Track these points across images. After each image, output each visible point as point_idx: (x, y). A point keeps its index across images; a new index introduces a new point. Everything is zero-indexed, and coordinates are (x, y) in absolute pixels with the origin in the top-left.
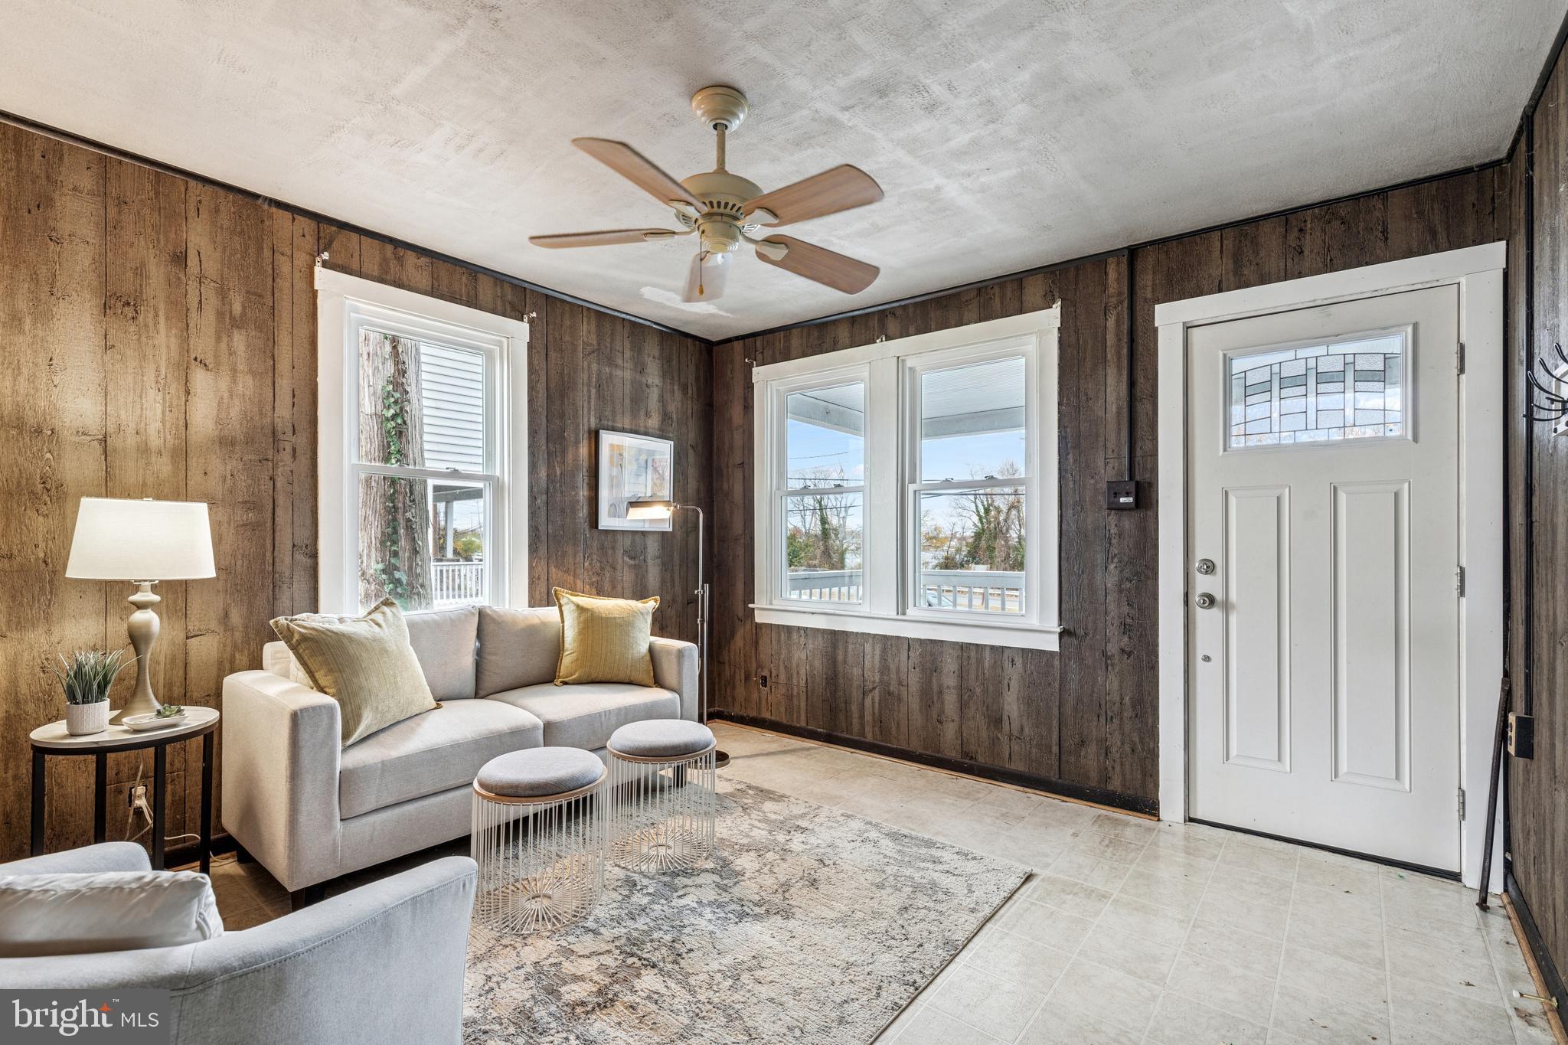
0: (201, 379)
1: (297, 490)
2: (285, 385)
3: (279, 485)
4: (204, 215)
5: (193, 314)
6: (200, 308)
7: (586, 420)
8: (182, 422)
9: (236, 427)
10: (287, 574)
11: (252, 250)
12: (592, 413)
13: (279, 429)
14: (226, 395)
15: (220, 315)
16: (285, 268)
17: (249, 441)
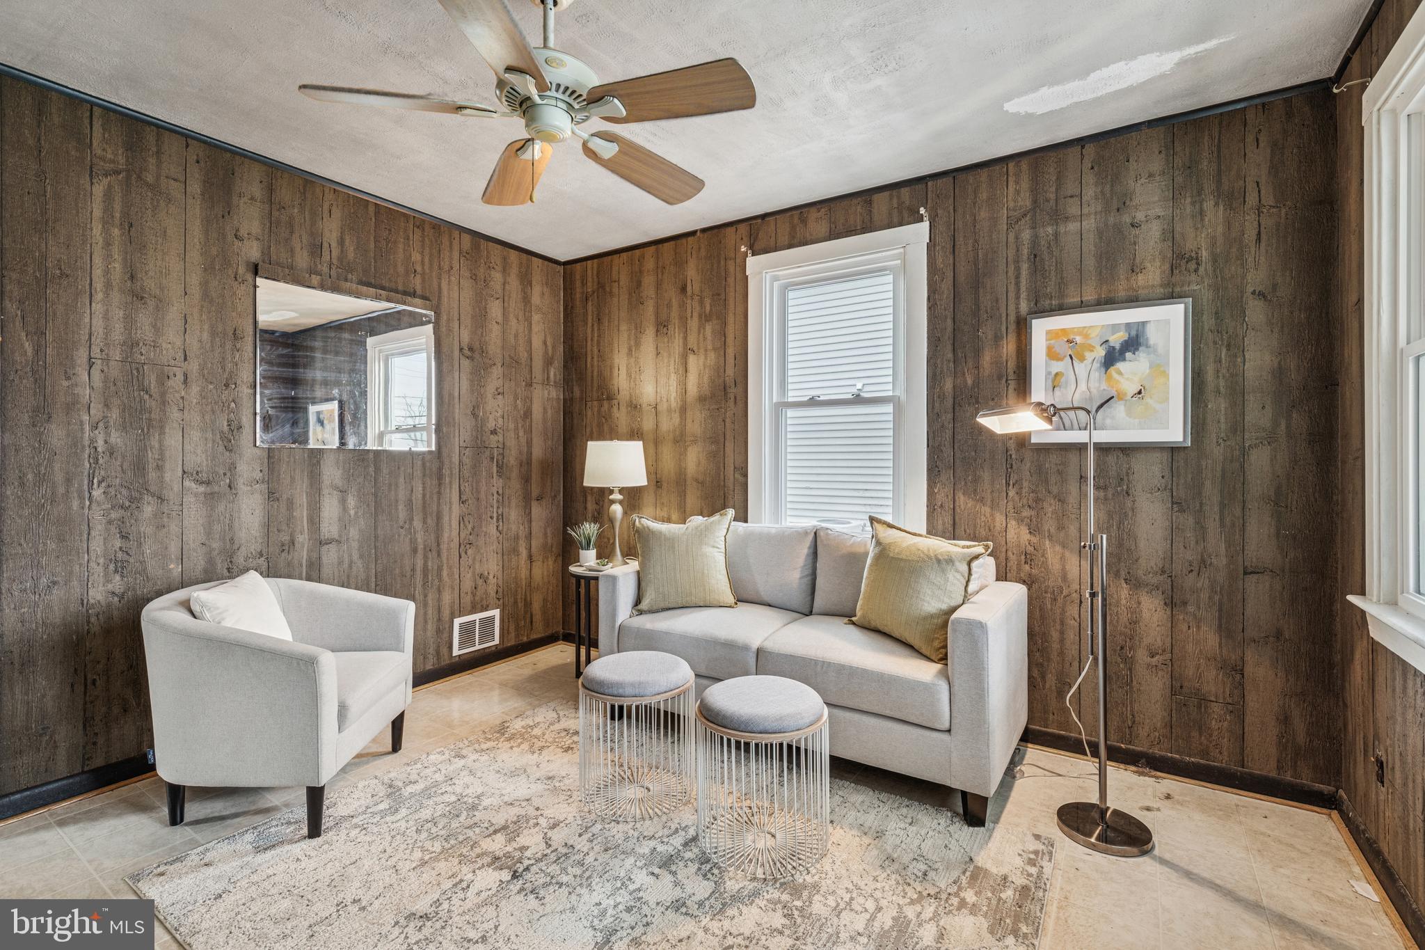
0: (692, 359)
1: (736, 427)
2: (731, 352)
3: (727, 424)
4: (694, 256)
5: (689, 321)
6: (692, 316)
7: (1012, 307)
8: (684, 391)
9: (706, 390)
10: (732, 488)
11: (715, 265)
12: (1023, 295)
13: (728, 385)
14: (702, 368)
15: (700, 316)
16: (732, 269)
17: (713, 396)
